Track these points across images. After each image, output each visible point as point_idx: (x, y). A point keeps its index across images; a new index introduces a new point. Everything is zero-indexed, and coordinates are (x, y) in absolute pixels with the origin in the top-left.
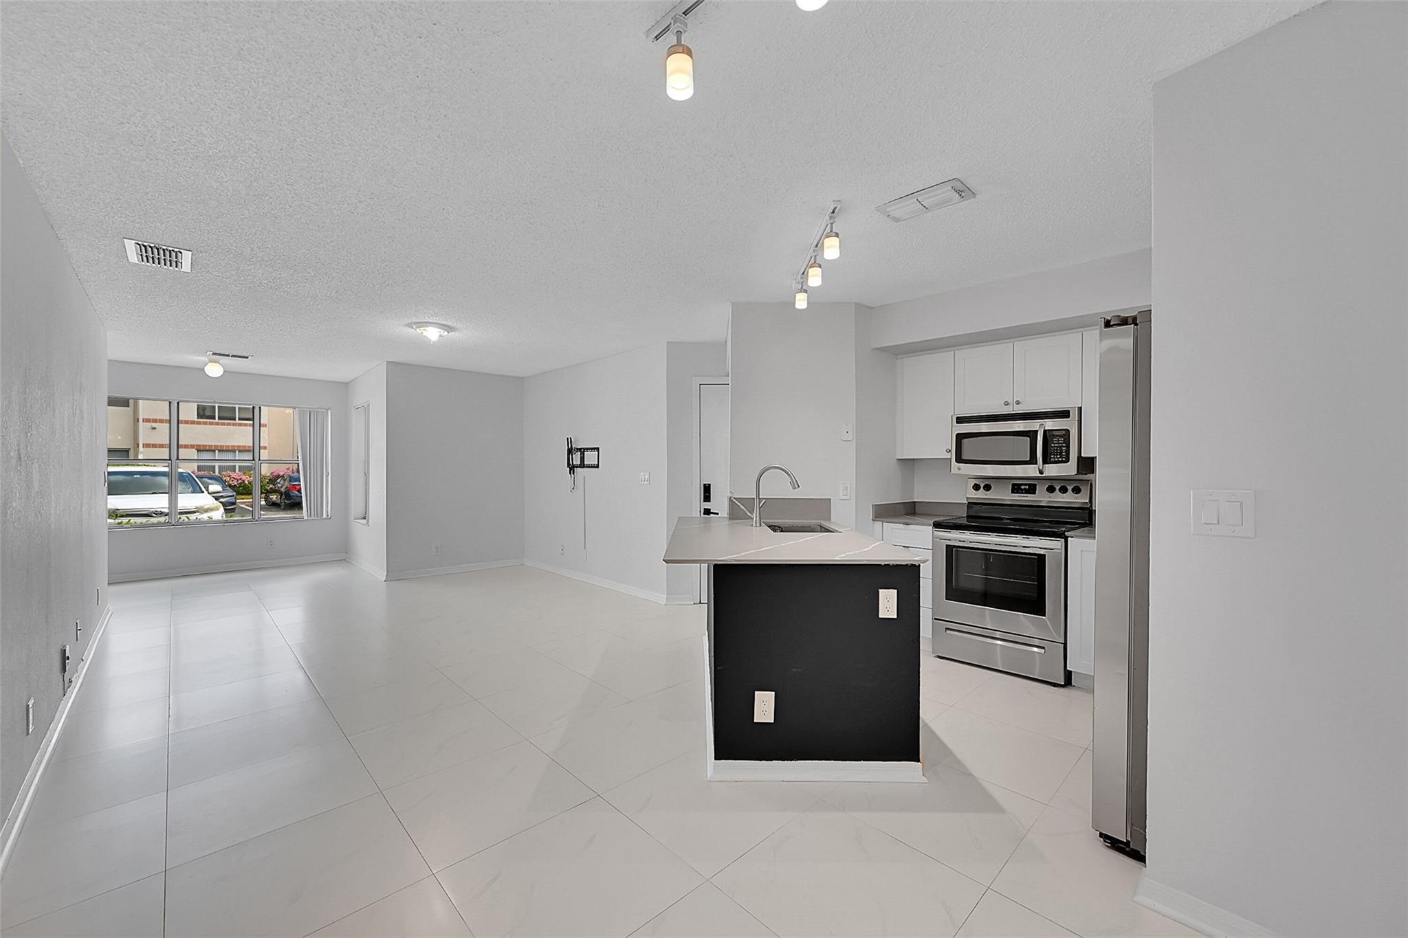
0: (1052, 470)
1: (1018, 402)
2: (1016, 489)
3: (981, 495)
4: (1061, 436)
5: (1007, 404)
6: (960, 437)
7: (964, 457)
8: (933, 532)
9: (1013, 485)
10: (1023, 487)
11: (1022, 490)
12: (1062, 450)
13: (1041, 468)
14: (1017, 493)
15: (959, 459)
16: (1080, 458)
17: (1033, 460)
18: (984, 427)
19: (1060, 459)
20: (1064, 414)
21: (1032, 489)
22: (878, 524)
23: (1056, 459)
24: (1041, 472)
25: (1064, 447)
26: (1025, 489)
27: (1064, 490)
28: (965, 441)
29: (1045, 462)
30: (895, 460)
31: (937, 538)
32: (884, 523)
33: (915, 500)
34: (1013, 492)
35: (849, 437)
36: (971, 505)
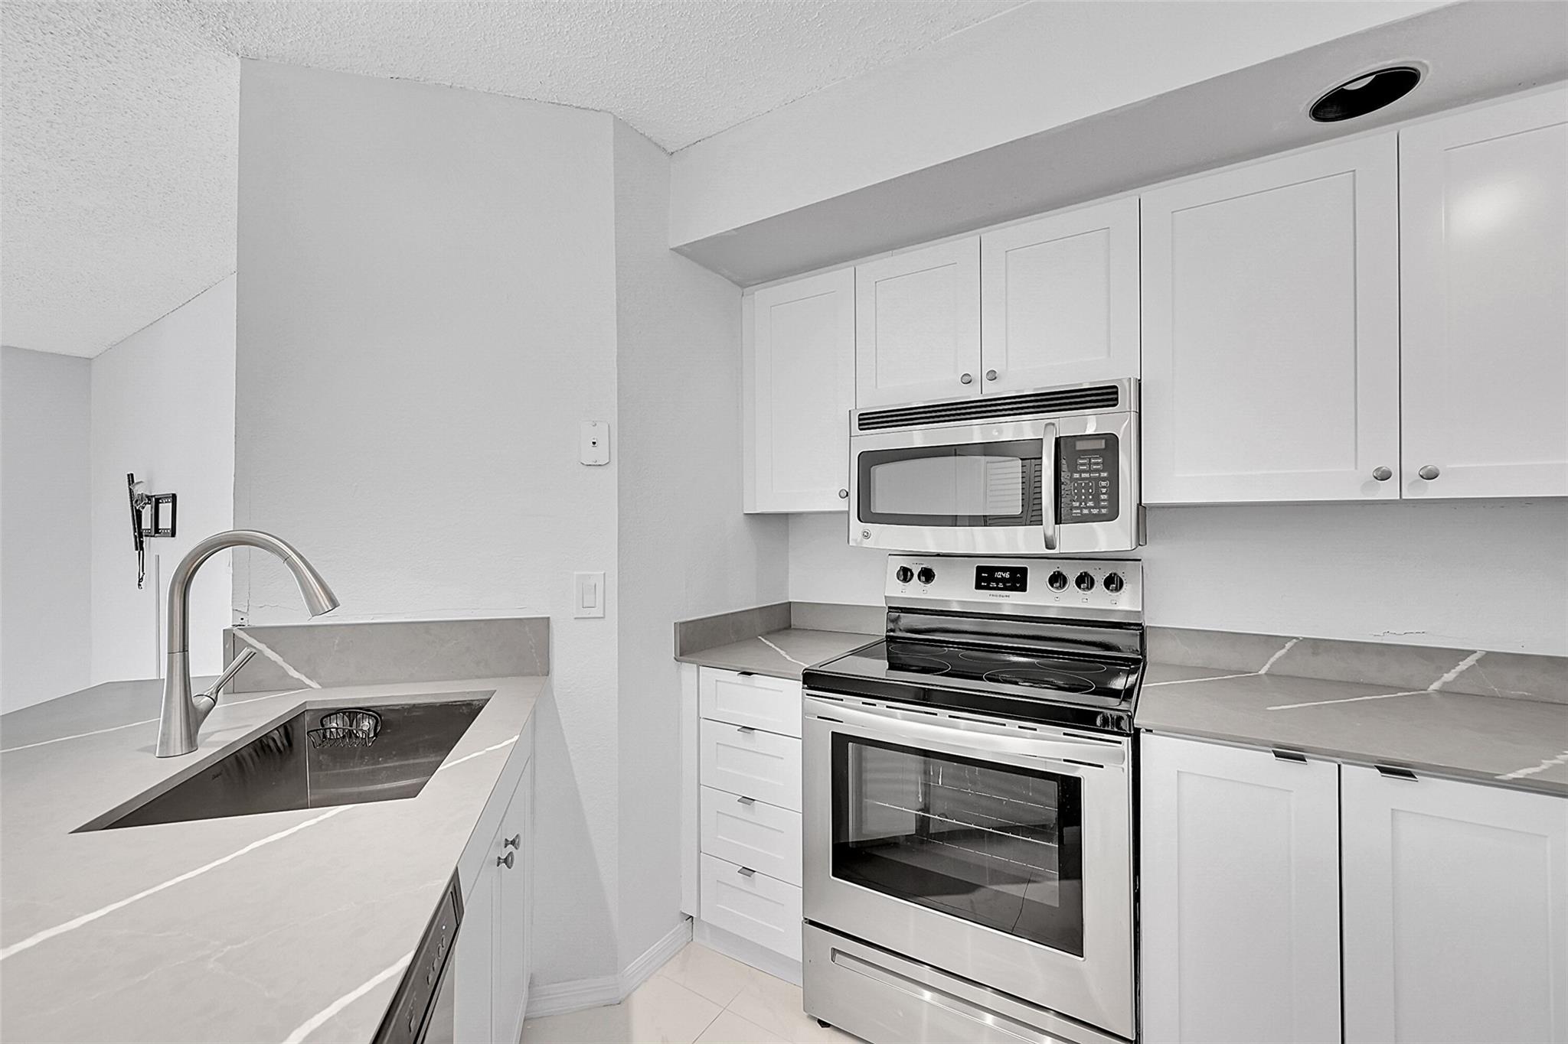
0: (1075, 538)
1: (993, 376)
2: (986, 578)
3: (915, 592)
4: (1095, 452)
5: (967, 380)
6: (869, 461)
7: (879, 507)
8: (803, 698)
9: (980, 570)
10: (999, 575)
11: (997, 581)
12: (1098, 487)
13: (1050, 533)
14: (988, 588)
15: (866, 514)
16: (1142, 510)
17: (1030, 515)
18: (917, 436)
19: (1095, 511)
20: (1105, 396)
21: (1017, 580)
22: (688, 670)
23: (1086, 511)
24: (1050, 545)
25: (1104, 479)
26: (1003, 580)
27: (1085, 581)
28: (879, 472)
29: (1058, 520)
30: (743, 516)
31: (813, 714)
32: (701, 667)
33: (790, 600)
34: (978, 587)
35: (601, 454)
36: (896, 611)
